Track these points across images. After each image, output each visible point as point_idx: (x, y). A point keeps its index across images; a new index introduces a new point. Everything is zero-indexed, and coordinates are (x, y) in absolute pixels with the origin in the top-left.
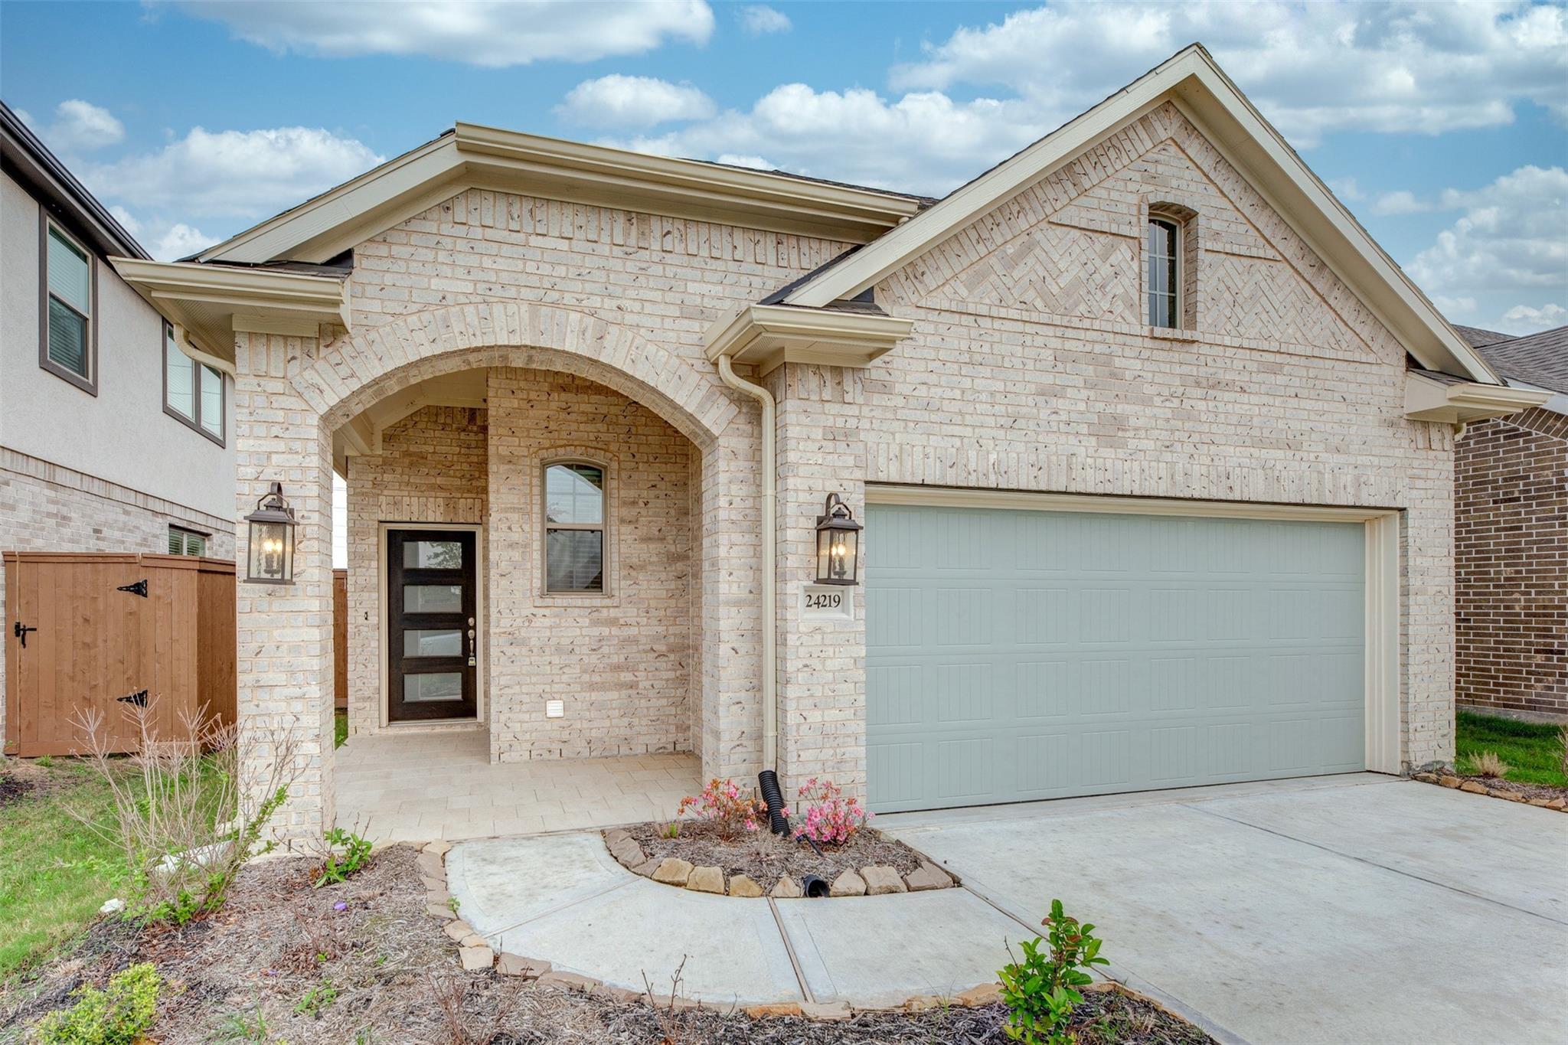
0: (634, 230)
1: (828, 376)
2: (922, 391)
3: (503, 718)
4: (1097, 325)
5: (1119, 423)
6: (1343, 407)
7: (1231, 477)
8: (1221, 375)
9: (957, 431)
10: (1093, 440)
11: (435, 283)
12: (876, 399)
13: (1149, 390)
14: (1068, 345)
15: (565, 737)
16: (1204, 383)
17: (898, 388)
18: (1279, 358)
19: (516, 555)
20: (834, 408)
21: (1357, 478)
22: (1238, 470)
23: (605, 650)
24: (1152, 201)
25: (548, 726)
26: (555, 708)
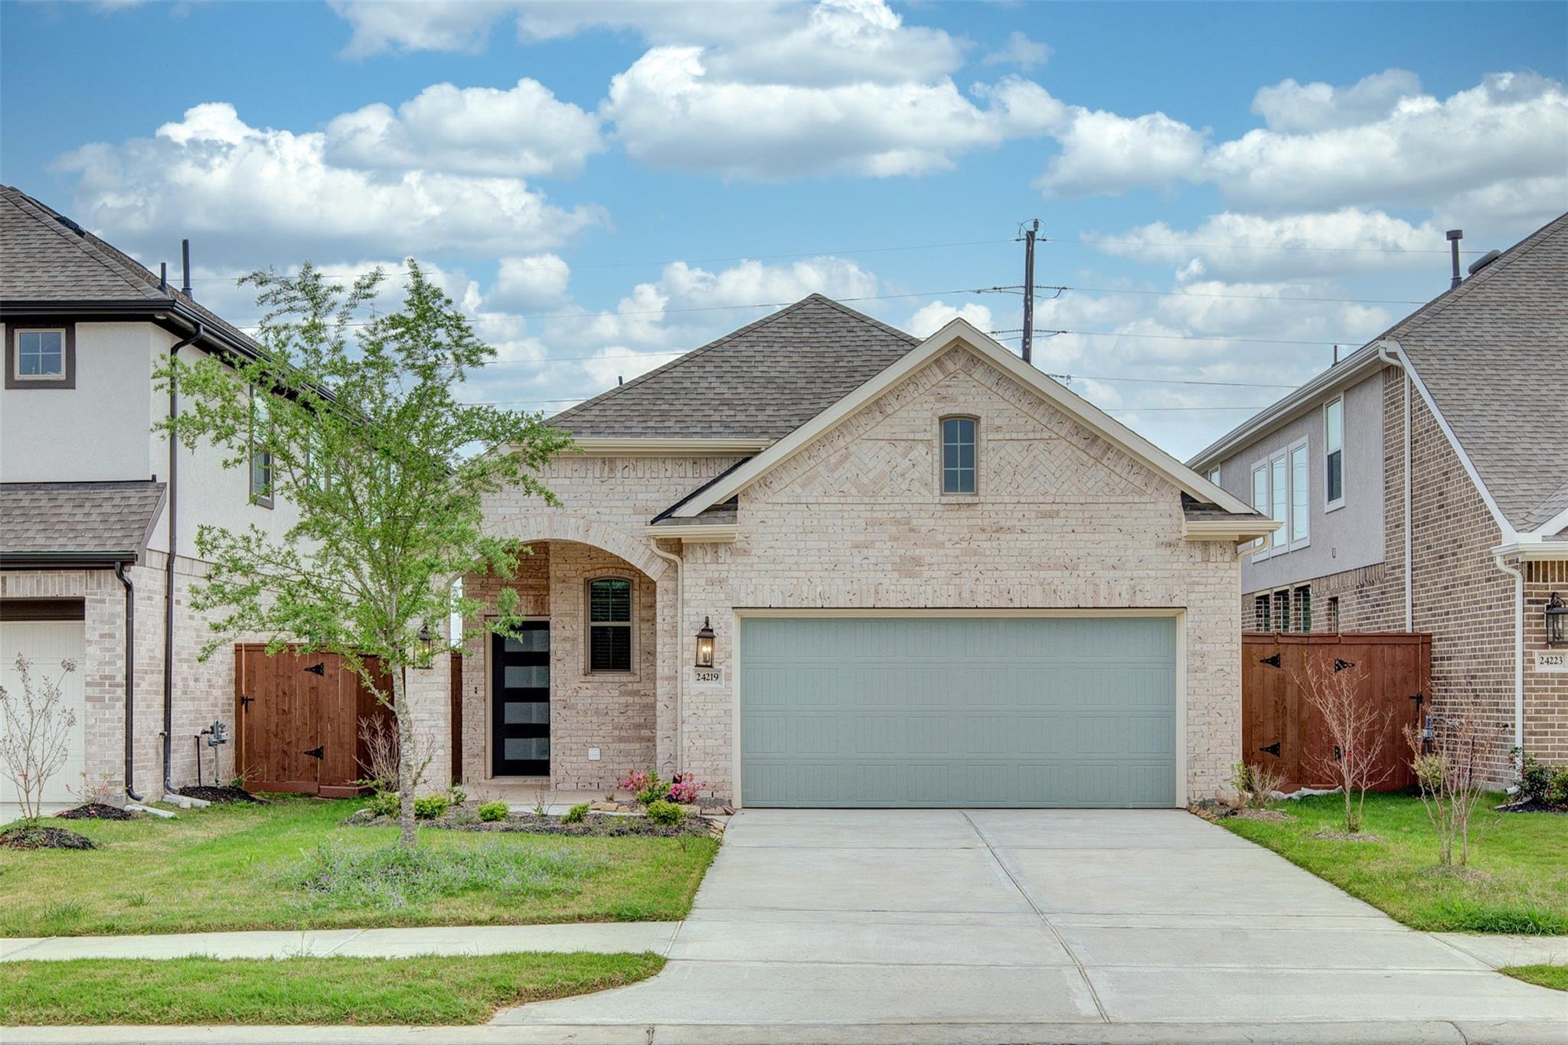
0: (607, 468)
1: (709, 549)
2: (771, 552)
3: (559, 759)
4: (897, 499)
5: (917, 561)
6: (1120, 536)
7: (1011, 592)
8: (1003, 523)
9: (795, 574)
10: (896, 574)
11: (500, 510)
12: (739, 560)
13: (940, 538)
14: (875, 515)
15: (602, 774)
16: (989, 529)
17: (754, 552)
18: (1055, 507)
19: (568, 646)
20: (713, 567)
21: (1133, 587)
22: (1018, 587)
23: (630, 713)
24: (941, 414)
25: (589, 766)
26: (594, 754)
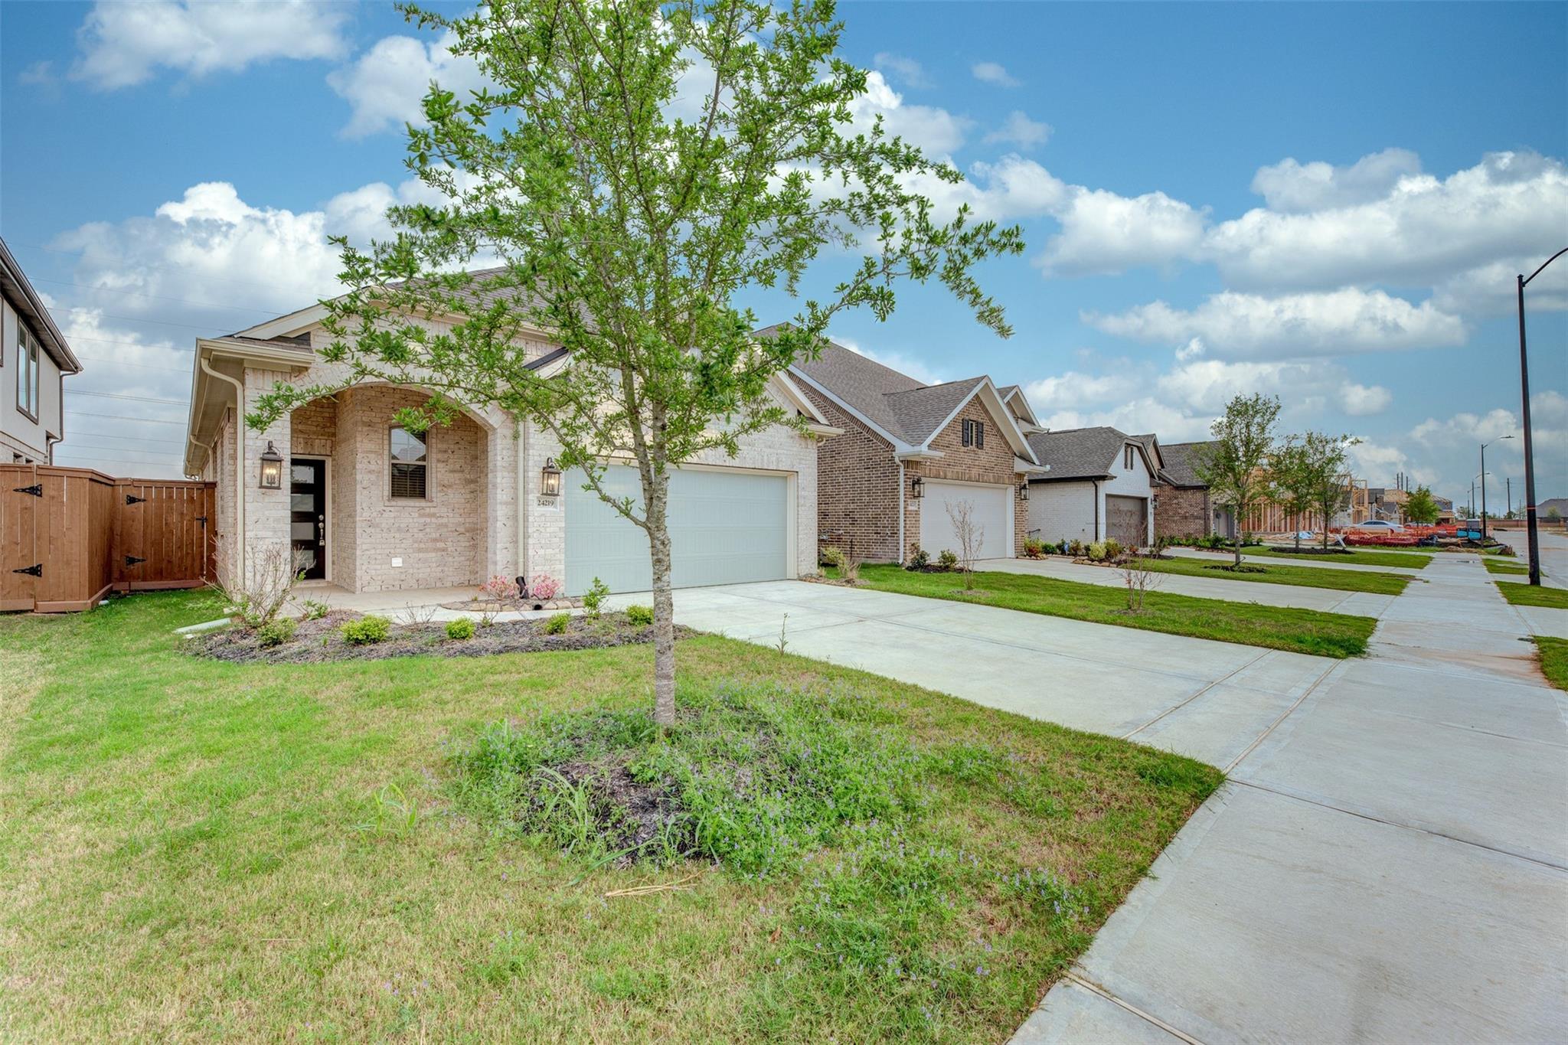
15: (403, 577)
19: (373, 477)
23: (428, 530)
25: (392, 572)
26: (397, 562)
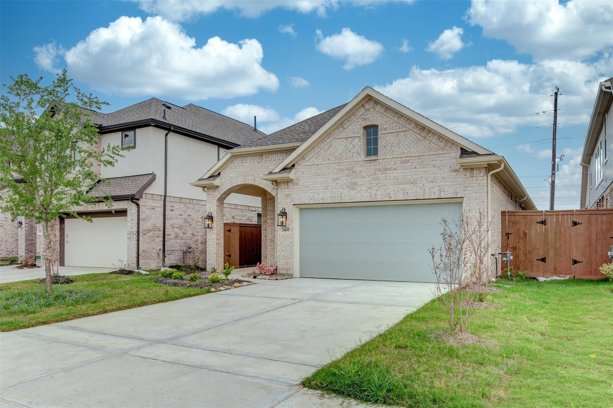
0: (260, 158)
1: (286, 184)
2: (305, 184)
3: (270, 259)
4: (348, 161)
5: (355, 184)
6: (435, 168)
7: (390, 194)
8: (387, 167)
9: (314, 191)
10: (348, 189)
11: (231, 175)
12: (295, 187)
13: (364, 174)
14: (341, 167)
16: (382, 170)
17: (300, 184)
18: (407, 158)
20: (286, 190)
21: (440, 190)
22: (393, 192)
24: (364, 126)
